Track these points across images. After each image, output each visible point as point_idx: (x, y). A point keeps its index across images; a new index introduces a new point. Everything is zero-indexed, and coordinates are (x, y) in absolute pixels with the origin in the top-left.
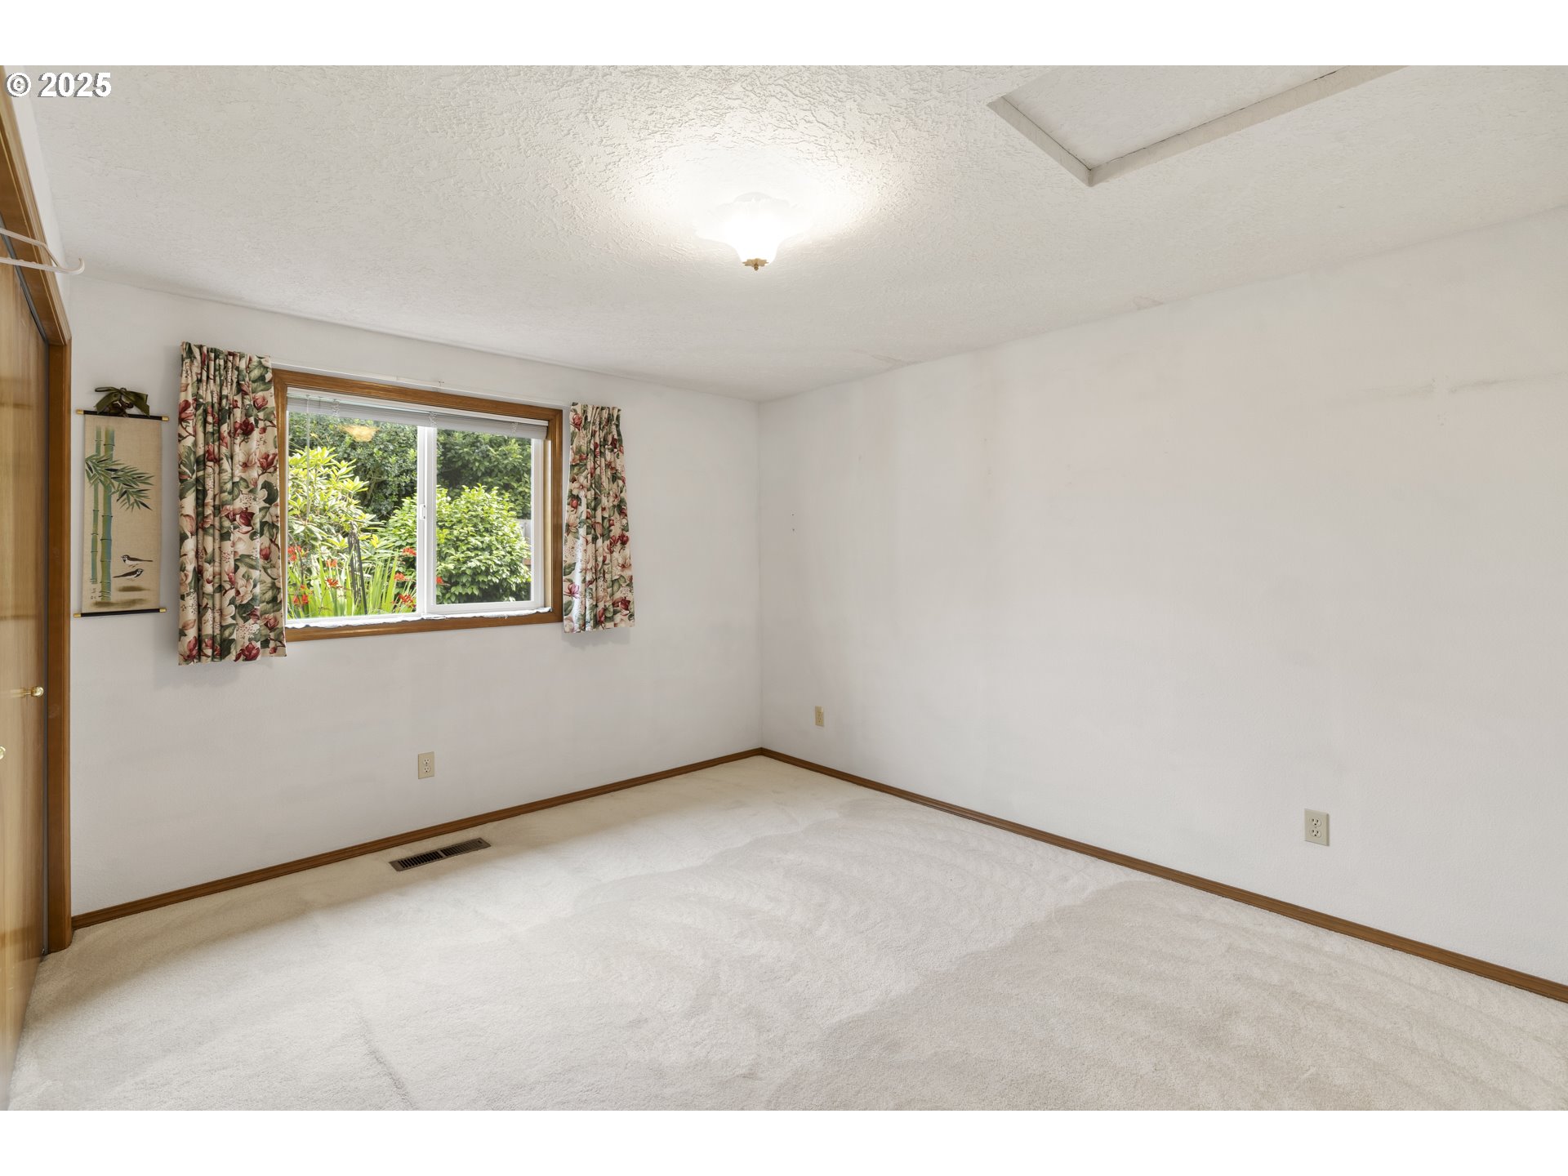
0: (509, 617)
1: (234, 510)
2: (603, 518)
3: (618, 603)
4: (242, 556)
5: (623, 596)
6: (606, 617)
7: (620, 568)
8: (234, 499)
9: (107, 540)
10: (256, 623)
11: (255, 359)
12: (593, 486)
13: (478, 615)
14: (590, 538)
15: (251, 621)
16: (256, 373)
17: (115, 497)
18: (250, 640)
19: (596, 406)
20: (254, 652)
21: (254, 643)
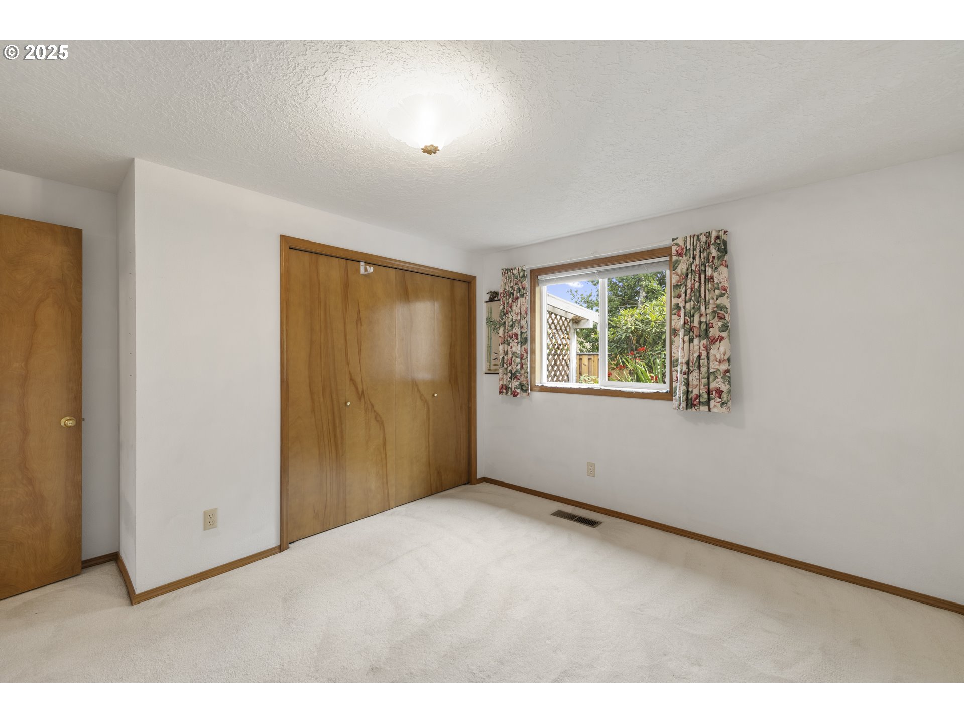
0: (636, 392)
1: (512, 333)
2: (700, 323)
3: (712, 391)
4: (514, 352)
5: (718, 386)
6: (700, 401)
7: (718, 363)
8: (512, 329)
9: (490, 347)
10: (517, 381)
11: (520, 268)
12: (693, 298)
13: (618, 389)
14: (687, 338)
15: (515, 380)
16: (521, 274)
17: (492, 331)
18: (514, 388)
19: (692, 235)
20: (516, 393)
21: (516, 389)
